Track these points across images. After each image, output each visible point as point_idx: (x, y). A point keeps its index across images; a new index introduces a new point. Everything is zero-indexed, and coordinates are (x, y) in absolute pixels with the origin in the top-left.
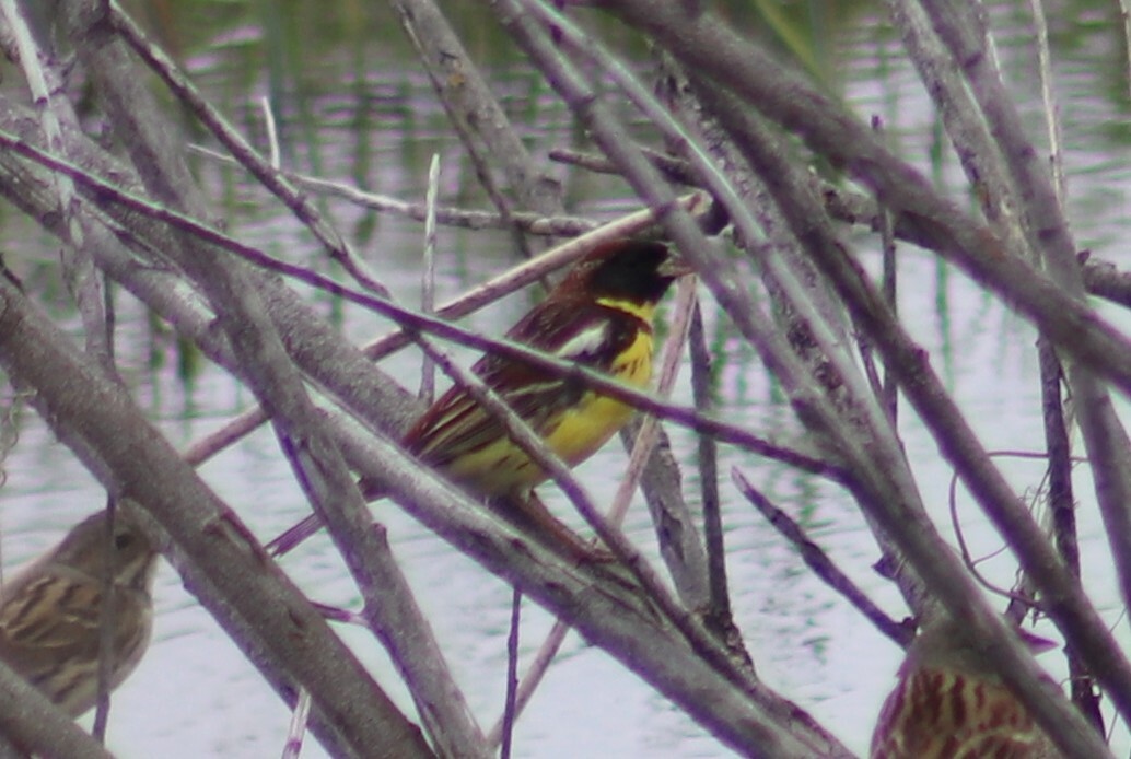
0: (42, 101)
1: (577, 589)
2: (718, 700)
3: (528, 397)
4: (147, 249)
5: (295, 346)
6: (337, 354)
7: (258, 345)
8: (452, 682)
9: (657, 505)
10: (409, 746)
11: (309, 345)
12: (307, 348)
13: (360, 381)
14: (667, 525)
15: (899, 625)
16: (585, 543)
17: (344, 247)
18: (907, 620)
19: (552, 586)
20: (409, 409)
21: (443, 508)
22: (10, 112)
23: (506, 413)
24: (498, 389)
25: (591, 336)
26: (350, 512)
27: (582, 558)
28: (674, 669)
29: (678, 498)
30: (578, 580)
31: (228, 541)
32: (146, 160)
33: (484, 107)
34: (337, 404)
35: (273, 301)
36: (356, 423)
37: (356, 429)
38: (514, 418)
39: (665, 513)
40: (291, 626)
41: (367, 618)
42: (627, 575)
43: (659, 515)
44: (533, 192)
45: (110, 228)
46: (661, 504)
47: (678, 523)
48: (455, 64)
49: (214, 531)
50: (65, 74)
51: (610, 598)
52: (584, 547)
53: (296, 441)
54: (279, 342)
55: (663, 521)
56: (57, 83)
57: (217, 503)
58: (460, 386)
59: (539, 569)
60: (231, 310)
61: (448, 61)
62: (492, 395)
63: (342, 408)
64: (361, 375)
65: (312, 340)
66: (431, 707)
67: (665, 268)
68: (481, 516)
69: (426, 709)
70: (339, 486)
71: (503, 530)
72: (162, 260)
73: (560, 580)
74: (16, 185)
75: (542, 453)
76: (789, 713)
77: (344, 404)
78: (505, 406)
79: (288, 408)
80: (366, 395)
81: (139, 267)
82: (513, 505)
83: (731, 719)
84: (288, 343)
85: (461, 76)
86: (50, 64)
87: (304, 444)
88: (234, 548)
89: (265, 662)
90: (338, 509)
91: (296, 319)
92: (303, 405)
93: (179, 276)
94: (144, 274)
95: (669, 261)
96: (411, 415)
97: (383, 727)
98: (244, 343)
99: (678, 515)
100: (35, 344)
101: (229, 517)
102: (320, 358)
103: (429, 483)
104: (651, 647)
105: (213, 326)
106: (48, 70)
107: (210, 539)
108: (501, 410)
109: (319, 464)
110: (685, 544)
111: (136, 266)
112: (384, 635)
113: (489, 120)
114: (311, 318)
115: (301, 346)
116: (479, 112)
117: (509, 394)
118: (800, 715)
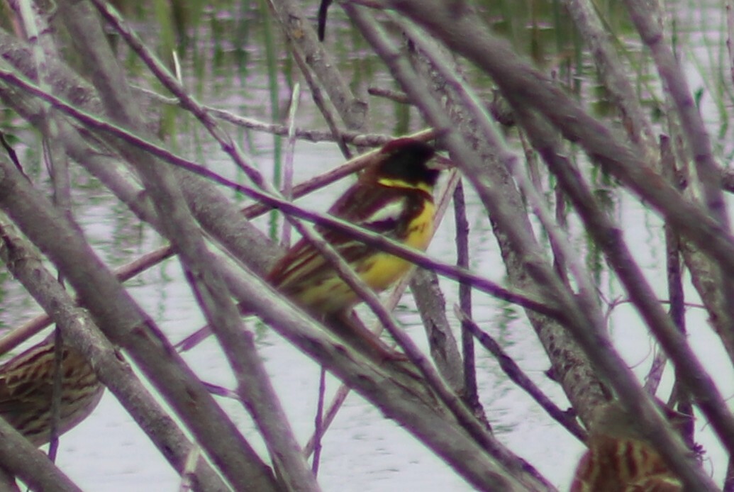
0: (34, 39)
1: (379, 380)
2: (472, 458)
3: (353, 248)
4: (99, 142)
5: (199, 208)
6: (226, 215)
7: (172, 208)
8: (293, 439)
9: (429, 322)
10: (263, 481)
11: (208, 208)
12: (206, 211)
13: (241, 234)
14: (436, 335)
15: (565, 412)
16: (388, 347)
17: (232, 144)
18: (570, 409)
19: (362, 377)
20: (273, 254)
21: (292, 323)
22: (13, 45)
23: (338, 259)
24: (333, 242)
25: (393, 209)
26: (230, 323)
27: (385, 359)
28: (443, 436)
29: (443, 318)
30: (379, 374)
31: (148, 339)
32: (101, 80)
33: (317, 52)
34: (223, 250)
35: (184, 178)
36: (235, 264)
37: (234, 267)
38: (343, 263)
39: (434, 328)
40: (187, 398)
41: (238, 394)
42: (415, 370)
43: (430, 328)
44: (350, 110)
45: (75, 127)
46: (432, 321)
47: (443, 335)
48: (298, 23)
49: (139, 332)
50: (50, 20)
51: (401, 386)
52: (387, 351)
53: (195, 273)
54: (186, 207)
55: (433, 333)
56: (45, 26)
57: (141, 313)
58: (306, 240)
59: (354, 366)
60: (154, 184)
61: (293, 21)
62: (329, 247)
63: (227, 253)
64: (242, 229)
65: (210, 205)
66: (280, 455)
67: (431, 164)
68: (317, 329)
69: (275, 456)
70: (223, 305)
71: (330, 338)
72: (108, 150)
73: (368, 373)
74: (13, 95)
75: (360, 286)
76: (521, 466)
77: (227, 251)
78: (337, 255)
79: (191, 251)
80: (244, 243)
81: (93, 153)
82: (339, 321)
83: (478, 470)
84: (193, 207)
85: (302, 32)
86: (40, 13)
87: (201, 277)
88: (151, 344)
89: (151, 430)
90: (222, 320)
91: (199, 190)
92: (201, 250)
93: (119, 160)
94: (95, 158)
95: (435, 159)
96: (274, 257)
97: (247, 467)
98: (163, 206)
99: (443, 329)
100: (23, 202)
101: (149, 323)
102: (215, 217)
103: (282, 305)
104: (428, 421)
105: (141, 195)
106: (38, 16)
107: (135, 338)
108: (335, 257)
109: (210, 291)
110: (448, 348)
111: (91, 153)
112: (250, 406)
113: (321, 61)
114: (210, 190)
115: (202, 209)
116: (314, 56)
117: (340, 247)
118: (528, 468)
